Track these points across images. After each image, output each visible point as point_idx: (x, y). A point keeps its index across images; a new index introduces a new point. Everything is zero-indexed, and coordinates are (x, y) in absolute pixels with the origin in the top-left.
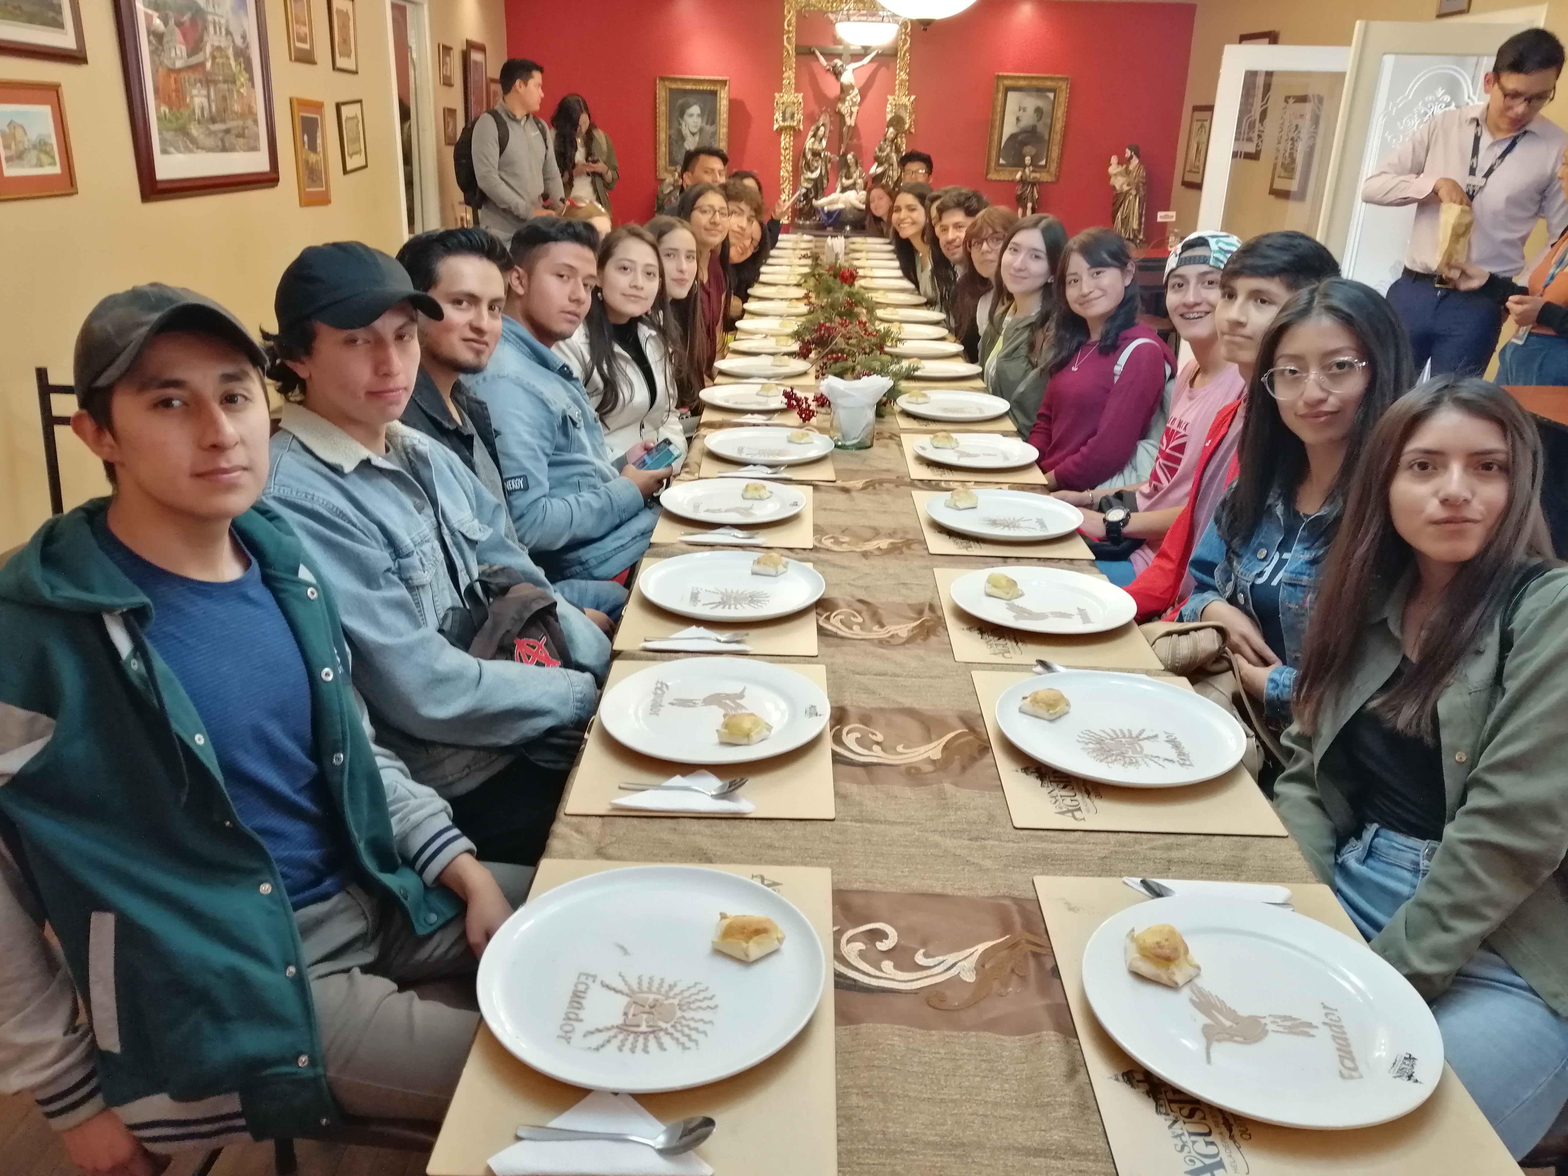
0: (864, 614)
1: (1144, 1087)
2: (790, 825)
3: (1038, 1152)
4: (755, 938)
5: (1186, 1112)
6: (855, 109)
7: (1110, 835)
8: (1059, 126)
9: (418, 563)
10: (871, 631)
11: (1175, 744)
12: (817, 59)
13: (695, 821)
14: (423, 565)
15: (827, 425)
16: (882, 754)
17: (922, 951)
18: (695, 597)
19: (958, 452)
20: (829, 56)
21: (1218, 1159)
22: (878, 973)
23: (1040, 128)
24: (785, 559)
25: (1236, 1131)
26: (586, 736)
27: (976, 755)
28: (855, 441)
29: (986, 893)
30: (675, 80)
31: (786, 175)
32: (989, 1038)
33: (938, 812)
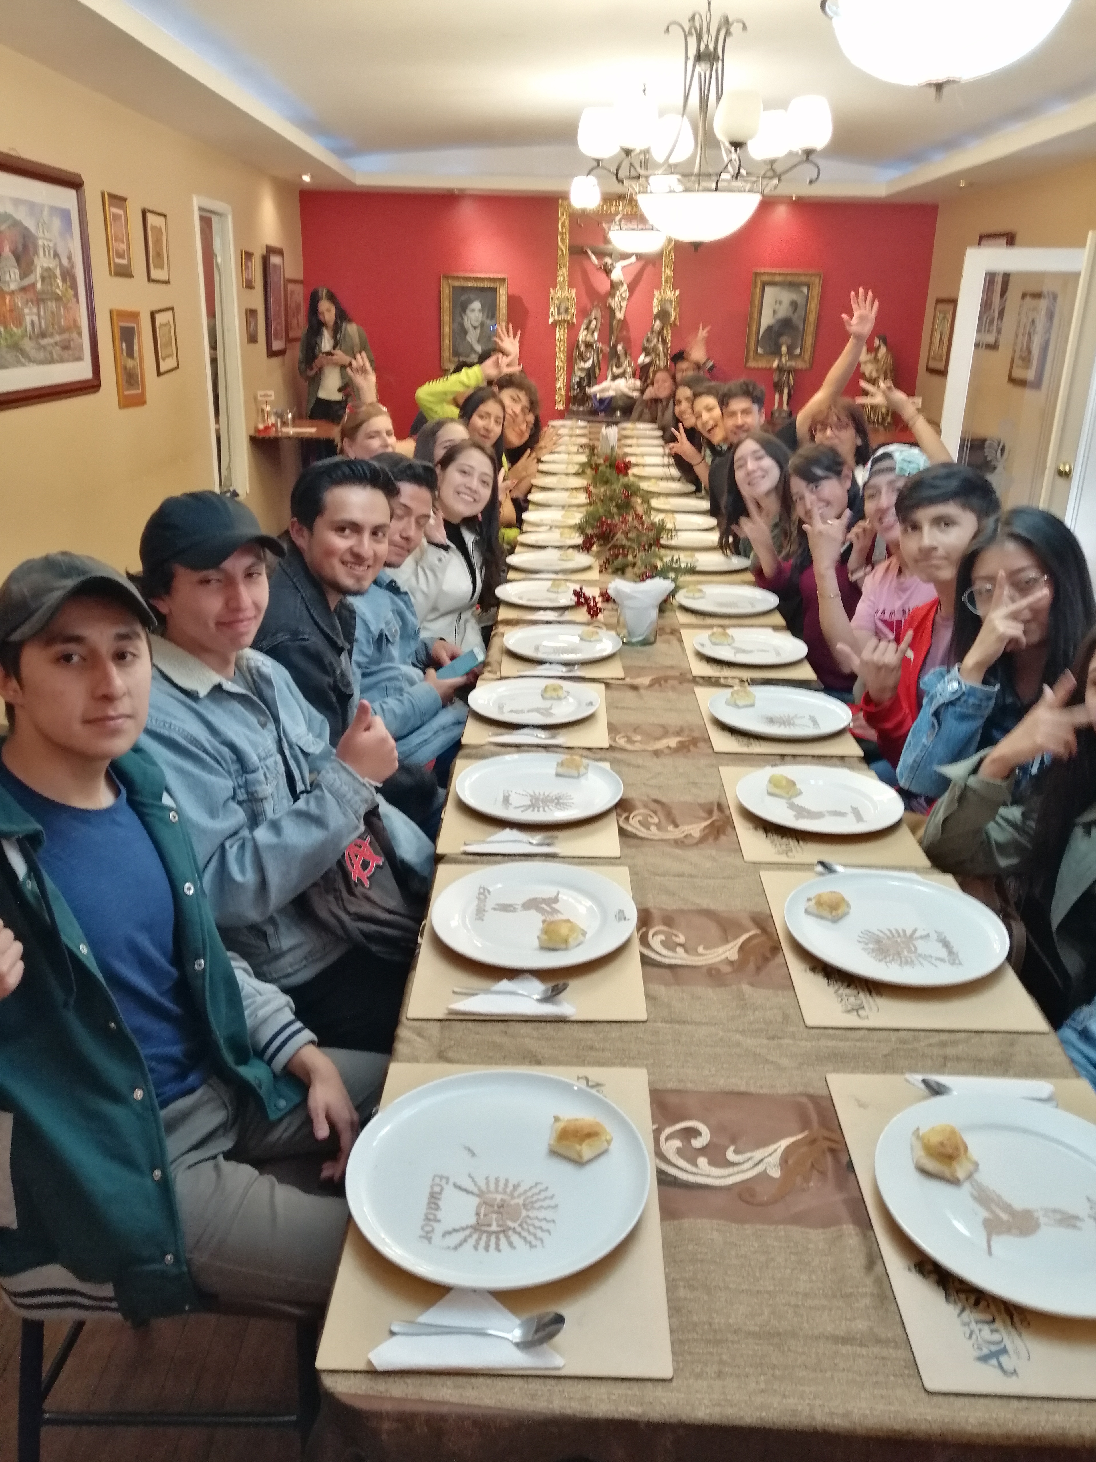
0: (660, 813)
1: (934, 1277)
2: (607, 1027)
3: (847, 1340)
4: (587, 1141)
5: (972, 1300)
6: (624, 304)
7: (892, 1033)
8: (812, 317)
9: (262, 778)
10: (667, 831)
11: (946, 944)
12: (589, 257)
13: (523, 1024)
14: (266, 778)
15: (614, 620)
16: (685, 955)
17: (732, 1148)
18: (506, 800)
19: (734, 648)
20: (600, 255)
21: (1002, 1346)
22: (694, 1170)
23: (796, 319)
24: (585, 761)
25: (1016, 1319)
26: (419, 940)
27: (768, 955)
28: (640, 638)
29: (785, 1091)
30: (458, 278)
31: (561, 364)
32: (796, 1231)
33: (738, 1012)
